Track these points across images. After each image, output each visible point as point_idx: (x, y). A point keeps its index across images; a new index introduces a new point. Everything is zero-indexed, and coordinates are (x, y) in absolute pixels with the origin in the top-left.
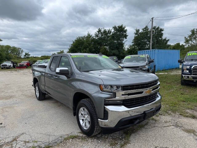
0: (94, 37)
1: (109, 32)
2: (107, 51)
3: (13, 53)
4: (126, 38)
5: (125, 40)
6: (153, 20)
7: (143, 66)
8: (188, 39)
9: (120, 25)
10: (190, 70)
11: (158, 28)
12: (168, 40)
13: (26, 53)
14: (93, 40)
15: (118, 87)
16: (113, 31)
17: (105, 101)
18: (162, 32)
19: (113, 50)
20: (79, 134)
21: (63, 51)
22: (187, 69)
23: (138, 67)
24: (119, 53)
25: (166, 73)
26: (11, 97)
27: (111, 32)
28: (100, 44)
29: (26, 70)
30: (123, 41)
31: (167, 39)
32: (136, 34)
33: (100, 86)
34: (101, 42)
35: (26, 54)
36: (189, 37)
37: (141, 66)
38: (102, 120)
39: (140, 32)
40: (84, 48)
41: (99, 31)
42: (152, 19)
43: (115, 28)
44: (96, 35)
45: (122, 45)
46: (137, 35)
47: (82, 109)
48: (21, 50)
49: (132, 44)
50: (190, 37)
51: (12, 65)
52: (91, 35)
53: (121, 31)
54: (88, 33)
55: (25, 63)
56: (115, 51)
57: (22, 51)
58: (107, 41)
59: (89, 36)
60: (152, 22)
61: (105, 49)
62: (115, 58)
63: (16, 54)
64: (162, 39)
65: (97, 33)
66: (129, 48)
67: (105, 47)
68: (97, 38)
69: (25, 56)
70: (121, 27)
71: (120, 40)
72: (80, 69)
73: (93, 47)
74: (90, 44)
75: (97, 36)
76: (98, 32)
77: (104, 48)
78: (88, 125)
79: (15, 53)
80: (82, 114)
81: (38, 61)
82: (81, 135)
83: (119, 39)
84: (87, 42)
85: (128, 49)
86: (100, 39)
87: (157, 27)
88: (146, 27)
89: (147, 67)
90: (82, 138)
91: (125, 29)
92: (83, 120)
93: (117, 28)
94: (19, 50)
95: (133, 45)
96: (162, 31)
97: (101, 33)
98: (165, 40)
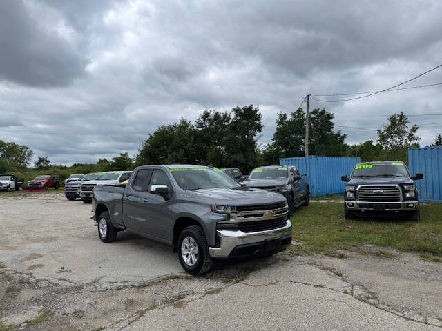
0: (195, 128)
1: (226, 118)
2: (221, 156)
3: (8, 157)
4: (260, 131)
5: (258, 134)
6: (310, 99)
7: (282, 186)
8: (385, 134)
9: (248, 105)
10: (354, 192)
11: (323, 112)
12: (345, 136)
13: (40, 158)
14: (194, 133)
15: (232, 208)
16: (233, 116)
17: (217, 224)
18: (331, 121)
19: (233, 153)
20: (182, 274)
21: (126, 153)
22: (351, 192)
23: (274, 187)
24: (247, 162)
25: (332, 201)
26: (51, 239)
27: (229, 118)
28: (208, 142)
29: (47, 195)
30: (254, 137)
31: (342, 135)
32: (279, 123)
33: (211, 206)
34: (210, 138)
35: (41, 160)
36: (387, 131)
37: (279, 186)
38: (214, 248)
39: (287, 119)
40: (173, 149)
41: (206, 115)
42: (308, 97)
43: (237, 110)
44: (198, 123)
45: (252, 144)
46: (281, 126)
47: (186, 239)
48: (28, 150)
49: (271, 143)
50: (388, 129)
51: (12, 183)
52: (188, 122)
53: (249, 118)
54: (181, 119)
55: (42, 179)
56: (239, 157)
57: (31, 153)
58: (222, 134)
59: (184, 124)
60: (308, 103)
61: (218, 151)
62: (236, 171)
63: (16, 159)
64: (332, 134)
65: (202, 120)
66: (267, 151)
67: (218, 147)
68: (200, 129)
69: (38, 163)
70: (250, 108)
71: (248, 135)
72: (183, 187)
73: (192, 146)
74: (186, 142)
75: (200, 124)
76: (203, 117)
77: (216, 150)
78: (195, 260)
79: (14, 158)
80: (186, 247)
81: (72, 175)
82: (185, 275)
83: (246, 133)
84: (179, 136)
85: (264, 151)
86: (207, 130)
87: (320, 111)
88: (300, 110)
89: (289, 187)
90: (187, 278)
91: (258, 113)
92: (187, 255)
93: (242, 110)
94: (24, 150)
95: (275, 145)
96: (331, 118)
97: (210, 120)
98: (338, 135)
